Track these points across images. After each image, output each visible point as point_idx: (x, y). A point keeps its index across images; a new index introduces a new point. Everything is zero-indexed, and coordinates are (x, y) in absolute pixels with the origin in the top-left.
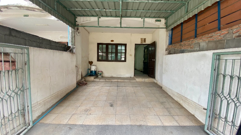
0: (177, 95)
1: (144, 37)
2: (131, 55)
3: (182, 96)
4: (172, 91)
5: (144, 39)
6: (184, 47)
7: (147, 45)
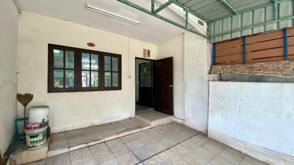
0: (263, 152)
1: (147, 48)
2: (129, 77)
3: (281, 155)
4: (246, 144)
5: (148, 50)
6: (262, 71)
7: (150, 61)
